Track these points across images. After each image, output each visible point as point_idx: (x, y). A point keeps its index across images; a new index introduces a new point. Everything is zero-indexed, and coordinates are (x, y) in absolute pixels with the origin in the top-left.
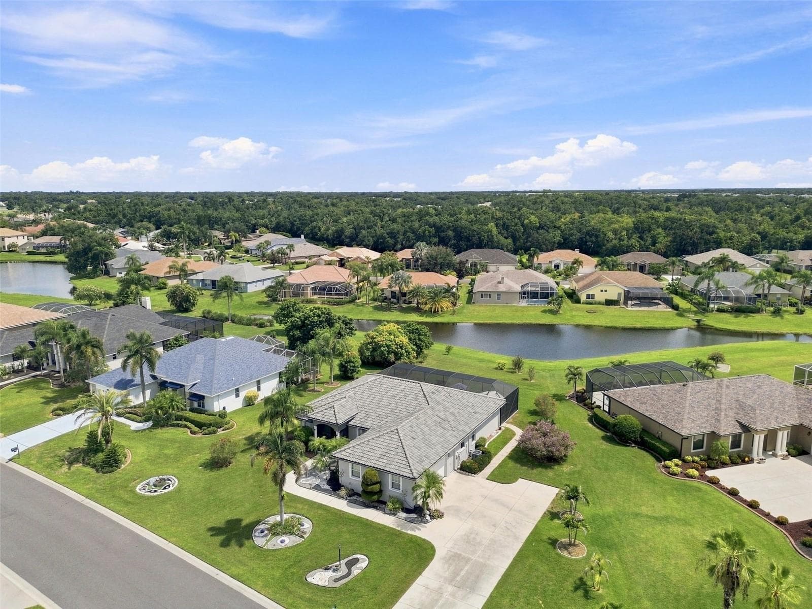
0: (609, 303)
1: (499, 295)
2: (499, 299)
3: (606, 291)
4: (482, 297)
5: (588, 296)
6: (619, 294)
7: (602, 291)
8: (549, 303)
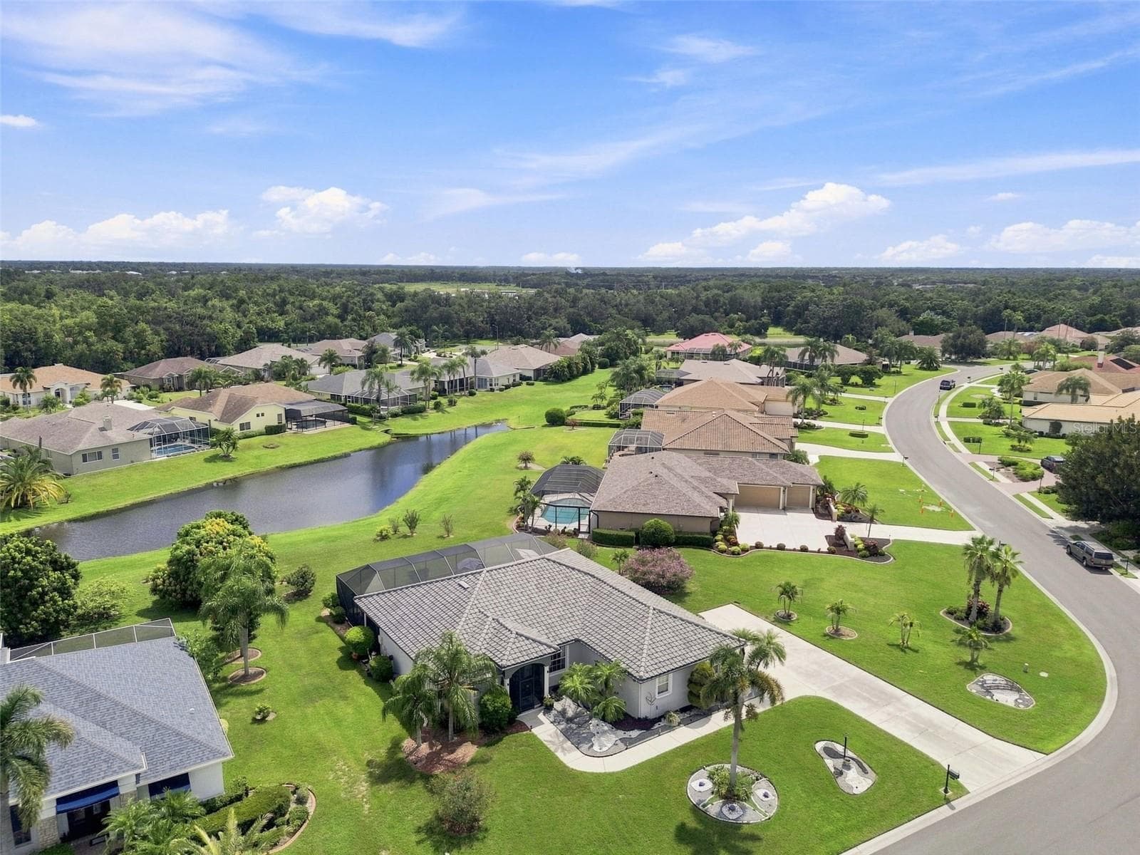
0: (271, 431)
1: (115, 451)
2: (116, 457)
3: (263, 415)
4: (85, 460)
5: (242, 427)
6: (280, 415)
7: (258, 416)
8: (214, 445)
